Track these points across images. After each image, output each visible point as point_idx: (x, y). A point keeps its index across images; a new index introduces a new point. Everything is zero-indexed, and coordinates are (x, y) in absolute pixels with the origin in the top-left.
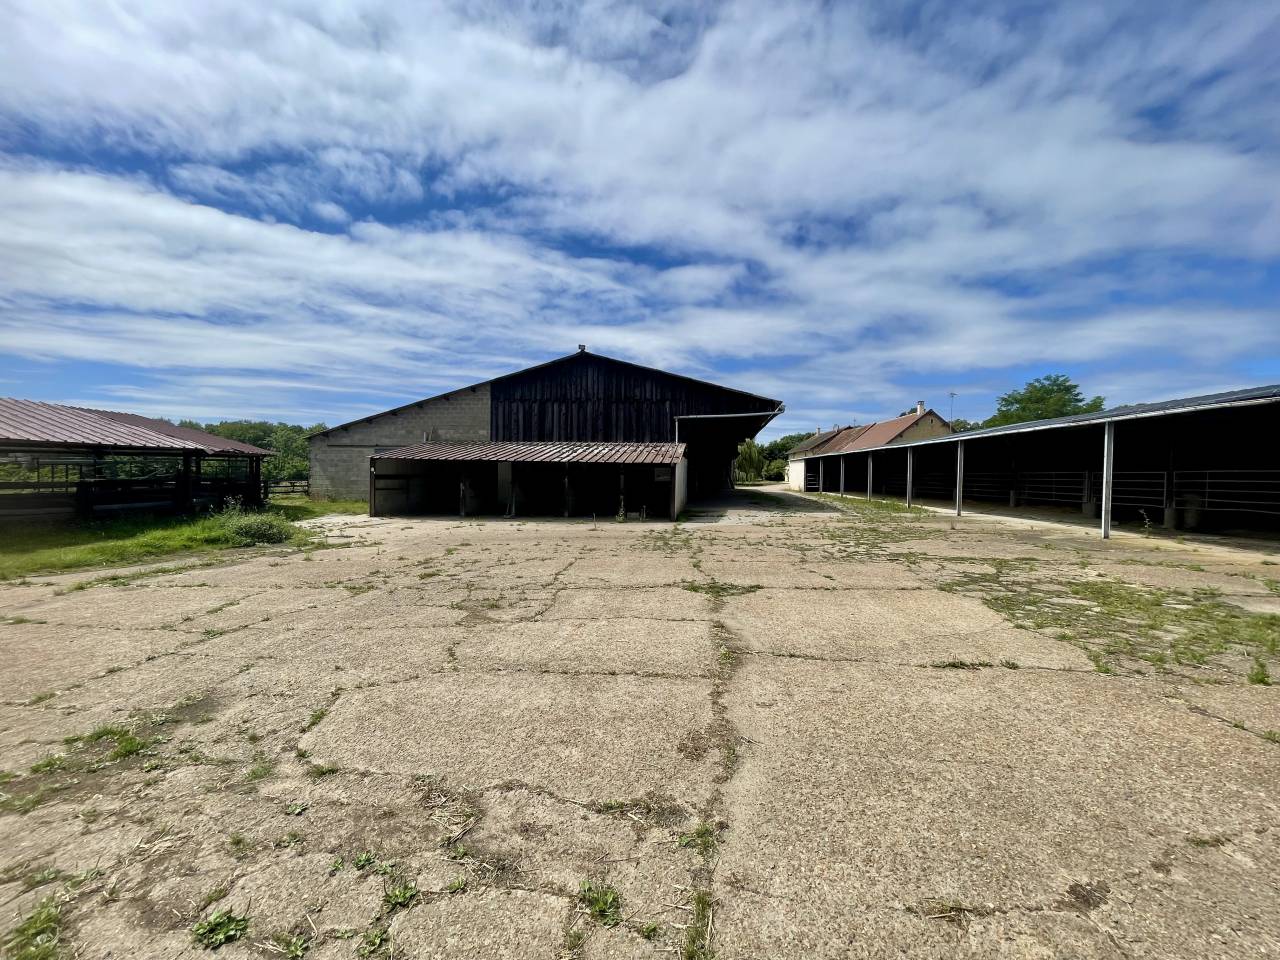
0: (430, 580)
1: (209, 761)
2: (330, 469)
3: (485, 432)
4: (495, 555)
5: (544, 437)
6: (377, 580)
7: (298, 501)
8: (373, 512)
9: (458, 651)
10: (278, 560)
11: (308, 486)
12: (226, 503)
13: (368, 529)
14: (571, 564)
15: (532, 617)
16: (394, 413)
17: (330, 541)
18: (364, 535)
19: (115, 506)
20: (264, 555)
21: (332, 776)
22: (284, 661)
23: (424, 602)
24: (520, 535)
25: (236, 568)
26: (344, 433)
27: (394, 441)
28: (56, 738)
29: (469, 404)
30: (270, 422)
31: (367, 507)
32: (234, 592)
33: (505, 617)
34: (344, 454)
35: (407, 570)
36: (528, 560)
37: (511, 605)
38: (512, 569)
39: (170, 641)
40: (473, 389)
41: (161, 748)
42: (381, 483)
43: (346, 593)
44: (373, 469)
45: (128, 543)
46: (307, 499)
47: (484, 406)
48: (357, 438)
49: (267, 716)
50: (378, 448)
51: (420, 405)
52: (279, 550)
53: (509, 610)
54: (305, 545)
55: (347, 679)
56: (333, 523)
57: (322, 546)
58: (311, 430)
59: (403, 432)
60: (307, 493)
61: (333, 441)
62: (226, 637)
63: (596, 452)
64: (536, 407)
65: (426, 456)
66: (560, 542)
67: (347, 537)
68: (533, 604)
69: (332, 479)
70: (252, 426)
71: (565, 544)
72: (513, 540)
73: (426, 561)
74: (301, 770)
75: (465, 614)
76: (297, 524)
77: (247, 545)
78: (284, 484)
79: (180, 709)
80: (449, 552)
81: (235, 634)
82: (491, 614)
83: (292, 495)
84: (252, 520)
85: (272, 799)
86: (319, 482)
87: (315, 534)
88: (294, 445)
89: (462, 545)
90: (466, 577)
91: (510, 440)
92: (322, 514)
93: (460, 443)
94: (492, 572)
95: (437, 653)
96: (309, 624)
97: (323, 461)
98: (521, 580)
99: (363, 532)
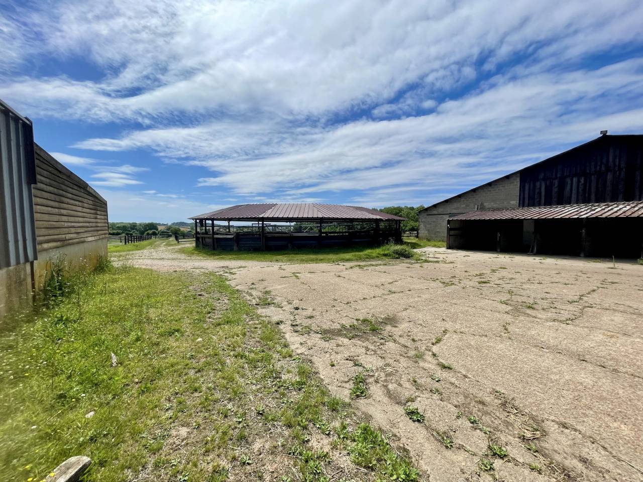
0: (484, 285)
1: (399, 343)
2: (427, 226)
3: (515, 202)
4: (525, 277)
5: (563, 201)
6: (455, 281)
7: (413, 240)
8: (448, 246)
9: (510, 328)
10: (410, 265)
11: (418, 233)
12: (390, 240)
13: (446, 255)
14: (594, 291)
15: (564, 321)
16: (459, 196)
17: (430, 259)
18: (445, 258)
19: (357, 240)
20: (403, 263)
21: (450, 371)
22: (419, 310)
23: (483, 296)
24: (542, 266)
25: (395, 267)
26: (435, 209)
27: (459, 211)
28: (354, 317)
29: (504, 187)
30: (401, 206)
31: (445, 244)
32: (396, 277)
33: (540, 316)
34: (434, 218)
35: (470, 278)
36: (552, 283)
37: (543, 309)
38: (540, 286)
39: (379, 292)
40: (508, 177)
41: (383, 332)
42: (452, 233)
43: (441, 285)
44: (449, 226)
45: (361, 253)
46: (417, 239)
47: (515, 187)
48: (440, 210)
49: (417, 333)
50: (451, 215)
51: (474, 191)
52: (409, 261)
53: (542, 312)
54: (419, 260)
55: (449, 325)
56: (429, 251)
57: (426, 261)
58: (417, 208)
59: (464, 206)
60: (417, 237)
61: (429, 212)
62: (396, 294)
63: (616, 209)
64: (556, 182)
65: (477, 218)
66: (580, 274)
67: (437, 258)
68: (562, 312)
69: (428, 230)
70: (395, 209)
71: (585, 276)
72: (537, 268)
73: (481, 275)
74: (435, 362)
75: (510, 308)
76: (415, 250)
77: (397, 258)
78: (407, 233)
79: (386, 319)
80: (494, 271)
81: (399, 294)
82: (529, 311)
83: (410, 238)
84: (398, 247)
85: (425, 370)
86: (423, 232)
87: (422, 255)
88: (411, 215)
89: (500, 268)
90: (508, 287)
91: (534, 205)
92: (424, 247)
93: (498, 209)
94: (525, 286)
95: (496, 326)
96: (427, 296)
97: (425, 222)
98: (548, 295)
99: (444, 256)
